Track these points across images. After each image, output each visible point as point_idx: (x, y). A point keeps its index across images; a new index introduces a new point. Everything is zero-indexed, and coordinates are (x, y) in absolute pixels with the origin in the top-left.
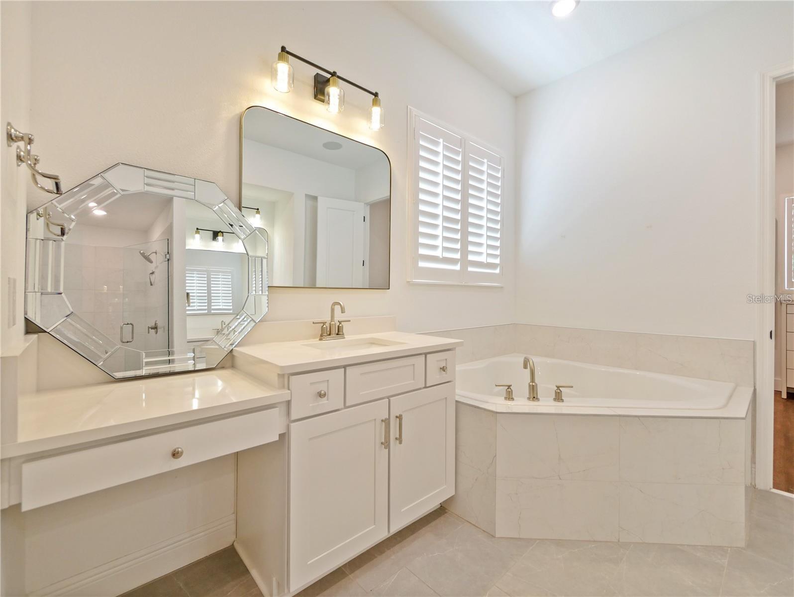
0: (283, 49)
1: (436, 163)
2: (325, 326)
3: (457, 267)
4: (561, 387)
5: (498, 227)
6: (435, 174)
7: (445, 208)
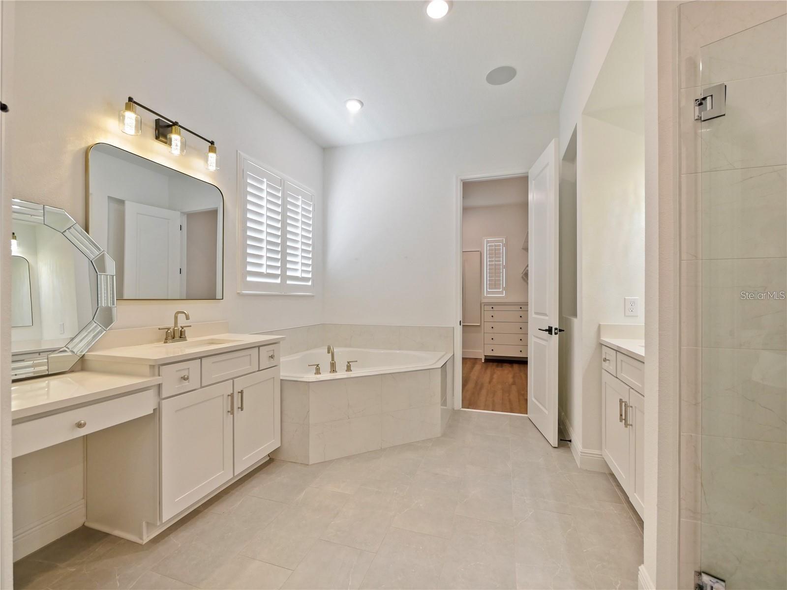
0: (130, 99)
1: (261, 198)
2: (169, 331)
3: (278, 281)
4: (351, 362)
5: (310, 249)
6: (260, 206)
7: (269, 234)
